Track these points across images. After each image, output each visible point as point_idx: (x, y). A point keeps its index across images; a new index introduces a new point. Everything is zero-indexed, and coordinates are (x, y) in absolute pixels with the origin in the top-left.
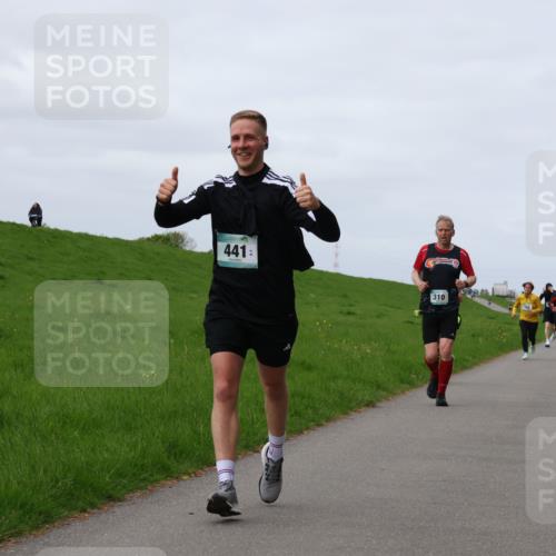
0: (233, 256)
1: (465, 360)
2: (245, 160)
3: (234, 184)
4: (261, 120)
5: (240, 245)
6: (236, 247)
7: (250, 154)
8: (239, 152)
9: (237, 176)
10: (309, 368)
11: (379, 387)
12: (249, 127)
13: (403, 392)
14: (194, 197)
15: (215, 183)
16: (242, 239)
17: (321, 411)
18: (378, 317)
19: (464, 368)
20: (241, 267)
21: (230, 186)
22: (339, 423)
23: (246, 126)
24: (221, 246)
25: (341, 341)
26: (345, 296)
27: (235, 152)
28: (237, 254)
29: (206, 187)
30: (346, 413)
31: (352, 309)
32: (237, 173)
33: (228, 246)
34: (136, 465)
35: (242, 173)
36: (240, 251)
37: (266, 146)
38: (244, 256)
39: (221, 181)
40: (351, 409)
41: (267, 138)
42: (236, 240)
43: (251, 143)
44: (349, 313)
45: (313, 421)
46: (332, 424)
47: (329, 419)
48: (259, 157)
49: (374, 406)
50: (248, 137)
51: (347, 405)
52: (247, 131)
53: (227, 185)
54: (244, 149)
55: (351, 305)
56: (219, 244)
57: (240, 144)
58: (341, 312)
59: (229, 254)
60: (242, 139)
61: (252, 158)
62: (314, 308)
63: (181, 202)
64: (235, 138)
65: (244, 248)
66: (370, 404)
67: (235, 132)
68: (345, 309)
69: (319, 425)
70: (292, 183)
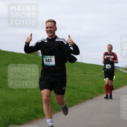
0: (48, 62)
1: (117, 86)
2: (50, 34)
3: (47, 41)
4: (54, 22)
5: (50, 59)
6: (49, 59)
7: (51, 32)
8: (48, 32)
9: (48, 39)
10: (74, 89)
11: (93, 94)
12: (51, 24)
13: (100, 95)
14: (35, 45)
15: (42, 41)
16: (50, 57)
17: (77, 101)
18: (93, 74)
19: (117, 88)
20: (50, 65)
21: (46, 42)
22: (82, 104)
23: (50, 24)
24: (45, 59)
25: (83, 81)
26: (84, 69)
27: (47, 32)
28: (49, 62)
29: (39, 42)
30: (84, 101)
31: (86, 72)
32: (48, 38)
33: (46, 59)
34: (26, 115)
35: (49, 38)
36: (50, 61)
37: (56, 30)
38: (51, 62)
39: (43, 40)
40: (86, 100)
41: (56, 27)
42: (48, 57)
43: (52, 29)
44: (85, 73)
45: (75, 103)
46: (80, 104)
47: (80, 103)
48: (54, 33)
49: (92, 99)
50: (51, 27)
51: (85, 99)
52: (50, 26)
53: (45, 41)
54: (50, 31)
55: (86, 71)
56: (44, 59)
57: (49, 29)
58: (83, 73)
59: (47, 61)
60: (49, 28)
61: (52, 33)
62: (75, 72)
63: (32, 46)
64: (47, 28)
65: (51, 60)
66: (91, 98)
67: (47, 26)
68: (84, 72)
69: (77, 104)
70: (64, 40)
